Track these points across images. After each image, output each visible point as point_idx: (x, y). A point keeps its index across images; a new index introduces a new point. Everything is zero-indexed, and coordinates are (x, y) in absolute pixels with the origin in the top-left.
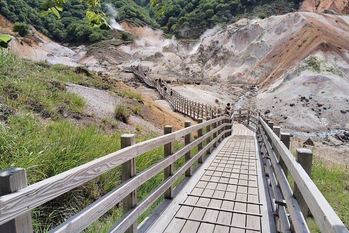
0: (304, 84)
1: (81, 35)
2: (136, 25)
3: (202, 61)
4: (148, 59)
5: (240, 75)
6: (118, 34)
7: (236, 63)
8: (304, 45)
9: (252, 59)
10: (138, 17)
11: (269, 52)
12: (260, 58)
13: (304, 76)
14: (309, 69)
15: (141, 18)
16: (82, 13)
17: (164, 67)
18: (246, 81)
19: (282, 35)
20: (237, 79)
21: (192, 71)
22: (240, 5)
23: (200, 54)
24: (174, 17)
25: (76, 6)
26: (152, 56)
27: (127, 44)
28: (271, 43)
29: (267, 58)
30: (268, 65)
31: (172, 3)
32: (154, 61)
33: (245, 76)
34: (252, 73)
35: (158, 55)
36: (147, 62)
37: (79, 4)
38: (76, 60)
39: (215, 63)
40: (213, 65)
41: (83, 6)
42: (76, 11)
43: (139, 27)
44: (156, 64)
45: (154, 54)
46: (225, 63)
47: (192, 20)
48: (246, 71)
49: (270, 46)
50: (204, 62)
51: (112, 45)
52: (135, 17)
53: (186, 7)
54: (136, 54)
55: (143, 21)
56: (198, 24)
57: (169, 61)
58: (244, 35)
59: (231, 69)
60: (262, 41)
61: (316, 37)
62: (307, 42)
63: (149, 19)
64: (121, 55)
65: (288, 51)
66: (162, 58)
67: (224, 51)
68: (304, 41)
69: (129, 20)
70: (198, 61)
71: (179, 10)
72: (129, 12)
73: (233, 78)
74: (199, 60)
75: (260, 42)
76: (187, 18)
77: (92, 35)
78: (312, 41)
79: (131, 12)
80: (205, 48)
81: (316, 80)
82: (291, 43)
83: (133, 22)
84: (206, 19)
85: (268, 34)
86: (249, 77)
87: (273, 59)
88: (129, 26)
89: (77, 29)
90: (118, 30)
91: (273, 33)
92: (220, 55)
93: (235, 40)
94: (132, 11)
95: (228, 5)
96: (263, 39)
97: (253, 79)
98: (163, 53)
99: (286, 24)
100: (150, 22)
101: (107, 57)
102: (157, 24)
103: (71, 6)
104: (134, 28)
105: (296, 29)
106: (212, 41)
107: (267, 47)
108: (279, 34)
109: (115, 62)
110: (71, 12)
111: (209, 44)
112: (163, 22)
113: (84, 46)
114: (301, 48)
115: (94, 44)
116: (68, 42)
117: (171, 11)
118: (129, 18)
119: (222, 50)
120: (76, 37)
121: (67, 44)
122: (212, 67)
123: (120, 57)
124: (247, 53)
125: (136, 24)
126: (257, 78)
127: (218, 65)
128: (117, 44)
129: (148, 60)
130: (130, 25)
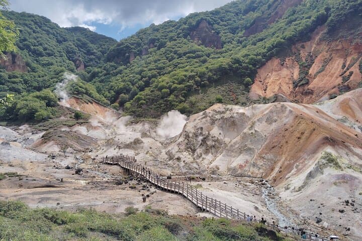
0: (335, 184)
1: (24, 113)
2: (85, 102)
3: (191, 149)
4: (128, 146)
5: (241, 166)
6: (68, 112)
7: (233, 153)
8: (304, 137)
9: (250, 149)
10: (87, 93)
11: (265, 143)
12: (258, 148)
13: (329, 174)
14: (331, 166)
15: (90, 95)
16: (20, 88)
17: (148, 156)
18: (249, 174)
19: (274, 126)
20: (239, 171)
21: (184, 161)
22: (195, 86)
23: (186, 141)
24: (125, 94)
25: (14, 80)
26: (131, 143)
27: (81, 124)
28: (265, 133)
29: (266, 149)
30: (270, 156)
31: (121, 80)
32: (133, 148)
33: (246, 168)
34: (254, 165)
35: (137, 142)
36: (126, 150)
37: (17, 77)
38: (30, 146)
39: (207, 152)
40: (204, 154)
41: (22, 80)
42: (14, 85)
43: (88, 104)
44: (137, 152)
45: (132, 140)
46: (217, 152)
47: (149, 99)
48: (247, 162)
49: (265, 136)
50: (194, 151)
51: (65, 125)
52: (84, 93)
53: (137, 85)
54: (111, 141)
55: (92, 97)
56: (155, 103)
57: (151, 148)
58: (232, 124)
59: (228, 159)
60: (256, 131)
61: (314, 130)
62: (306, 134)
63: (97, 95)
64: (83, 139)
65: (287, 142)
66: (142, 145)
67: (213, 139)
68: (302, 133)
69: (77, 97)
70: (186, 149)
71: (130, 88)
72: (77, 88)
73: (234, 170)
74: (188, 148)
75: (253, 131)
76: (143, 97)
77: (38, 113)
78: (311, 134)
79: (80, 89)
80: (191, 135)
81: (344, 178)
82: (287, 134)
83: (82, 99)
84: (162, 98)
85: (259, 123)
86: (252, 169)
87: (273, 150)
88: (77, 103)
89: (18, 106)
90: (67, 108)
91: (264, 123)
92: (209, 143)
93: (222, 127)
94: (80, 87)
95: (183, 86)
96: (256, 129)
97: (257, 172)
98: (142, 139)
99: (275, 114)
100: (99, 99)
101: (70, 142)
102: (106, 101)
103: (7, 79)
104: (82, 105)
105: (287, 120)
106: (195, 126)
107: (262, 137)
108: (270, 124)
109: (80, 148)
110: (8, 86)
111: (193, 131)
112: (113, 99)
113: (28, 126)
114: (301, 141)
115: (41, 124)
116: (6, 120)
117: (121, 88)
118: (77, 94)
119: (210, 137)
120: (17, 115)
121: (5, 123)
122: (203, 156)
123: (82, 141)
124: (242, 143)
125: (85, 100)
126: (261, 171)
127: (210, 154)
128: (70, 124)
129: (127, 148)
130: (79, 102)
